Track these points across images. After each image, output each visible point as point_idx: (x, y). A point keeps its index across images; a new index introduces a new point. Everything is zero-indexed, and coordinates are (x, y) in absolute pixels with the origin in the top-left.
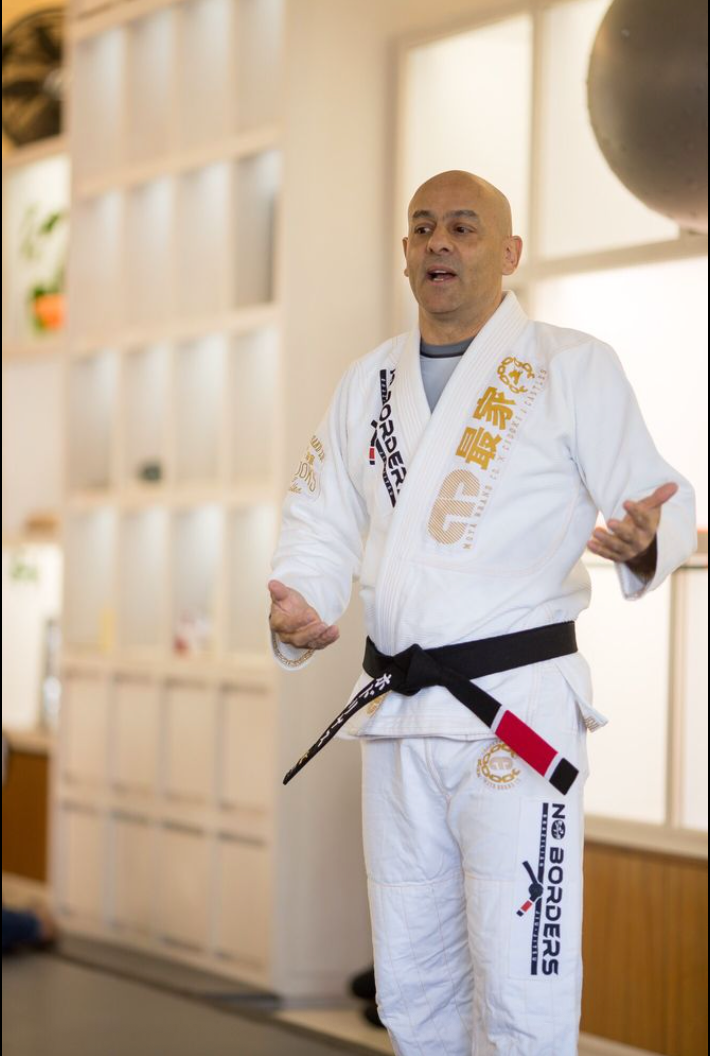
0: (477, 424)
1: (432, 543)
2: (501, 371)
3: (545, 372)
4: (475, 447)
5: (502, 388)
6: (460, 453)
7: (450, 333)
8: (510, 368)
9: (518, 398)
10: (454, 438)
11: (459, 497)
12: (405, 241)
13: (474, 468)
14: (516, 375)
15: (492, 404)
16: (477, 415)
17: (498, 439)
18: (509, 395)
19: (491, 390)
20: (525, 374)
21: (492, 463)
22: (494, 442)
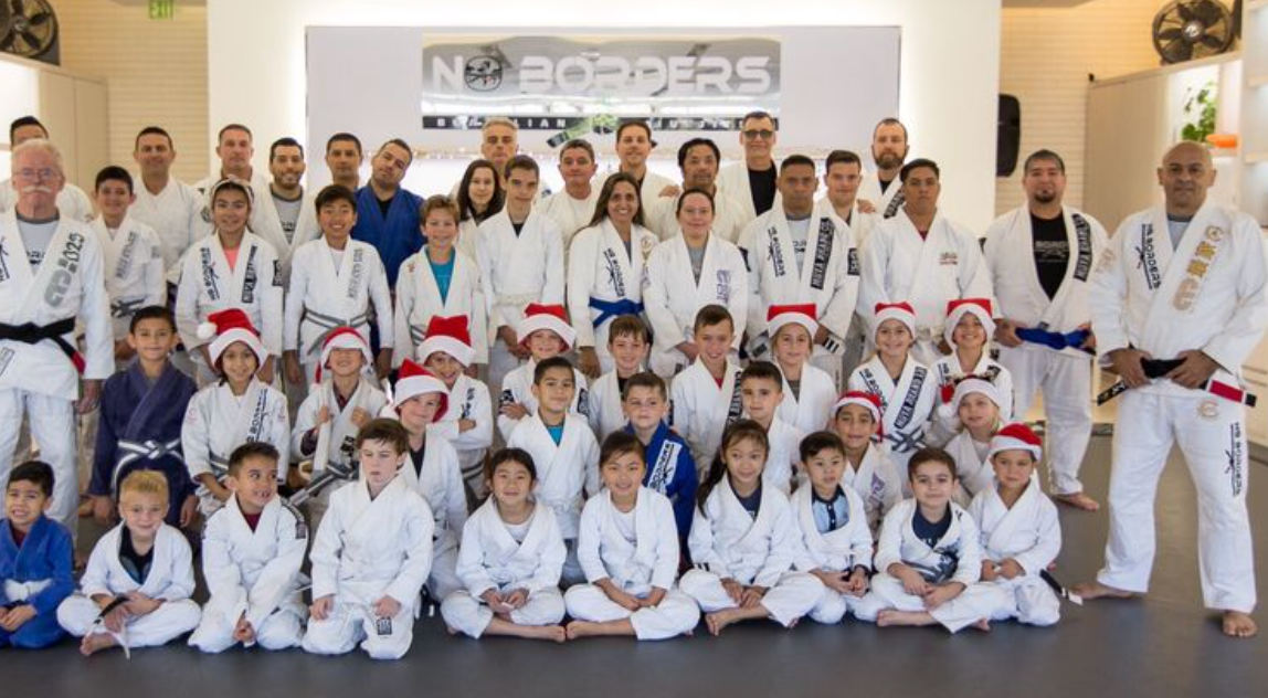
0: (1196, 258)
1: (1174, 309)
2: (1207, 233)
3: (1229, 232)
4: (1196, 268)
5: (1208, 241)
6: (1189, 270)
7: (1183, 212)
8: (1211, 231)
9: (1217, 244)
10: (1185, 264)
11: (1188, 290)
12: (1160, 171)
13: (1196, 278)
14: (1214, 233)
15: (1204, 249)
16: (1196, 254)
17: (1207, 265)
18: (1212, 244)
19: (1203, 243)
20: (1219, 232)
21: (1205, 275)
22: (1206, 265)
